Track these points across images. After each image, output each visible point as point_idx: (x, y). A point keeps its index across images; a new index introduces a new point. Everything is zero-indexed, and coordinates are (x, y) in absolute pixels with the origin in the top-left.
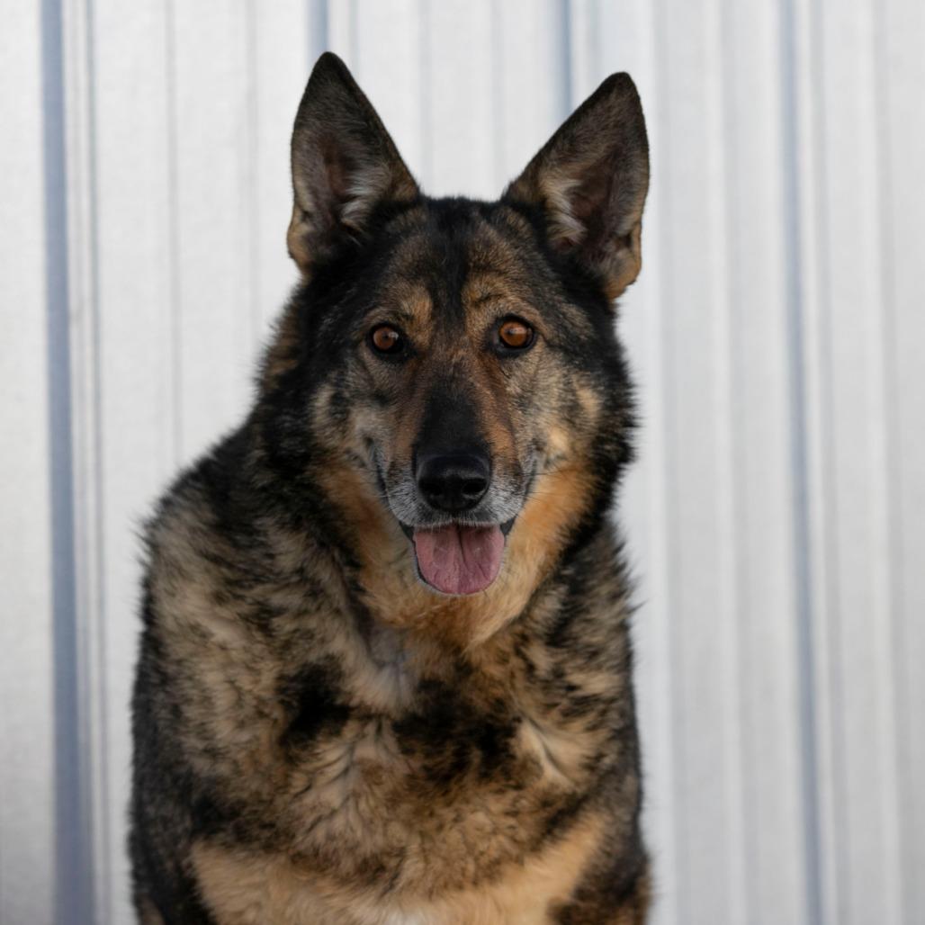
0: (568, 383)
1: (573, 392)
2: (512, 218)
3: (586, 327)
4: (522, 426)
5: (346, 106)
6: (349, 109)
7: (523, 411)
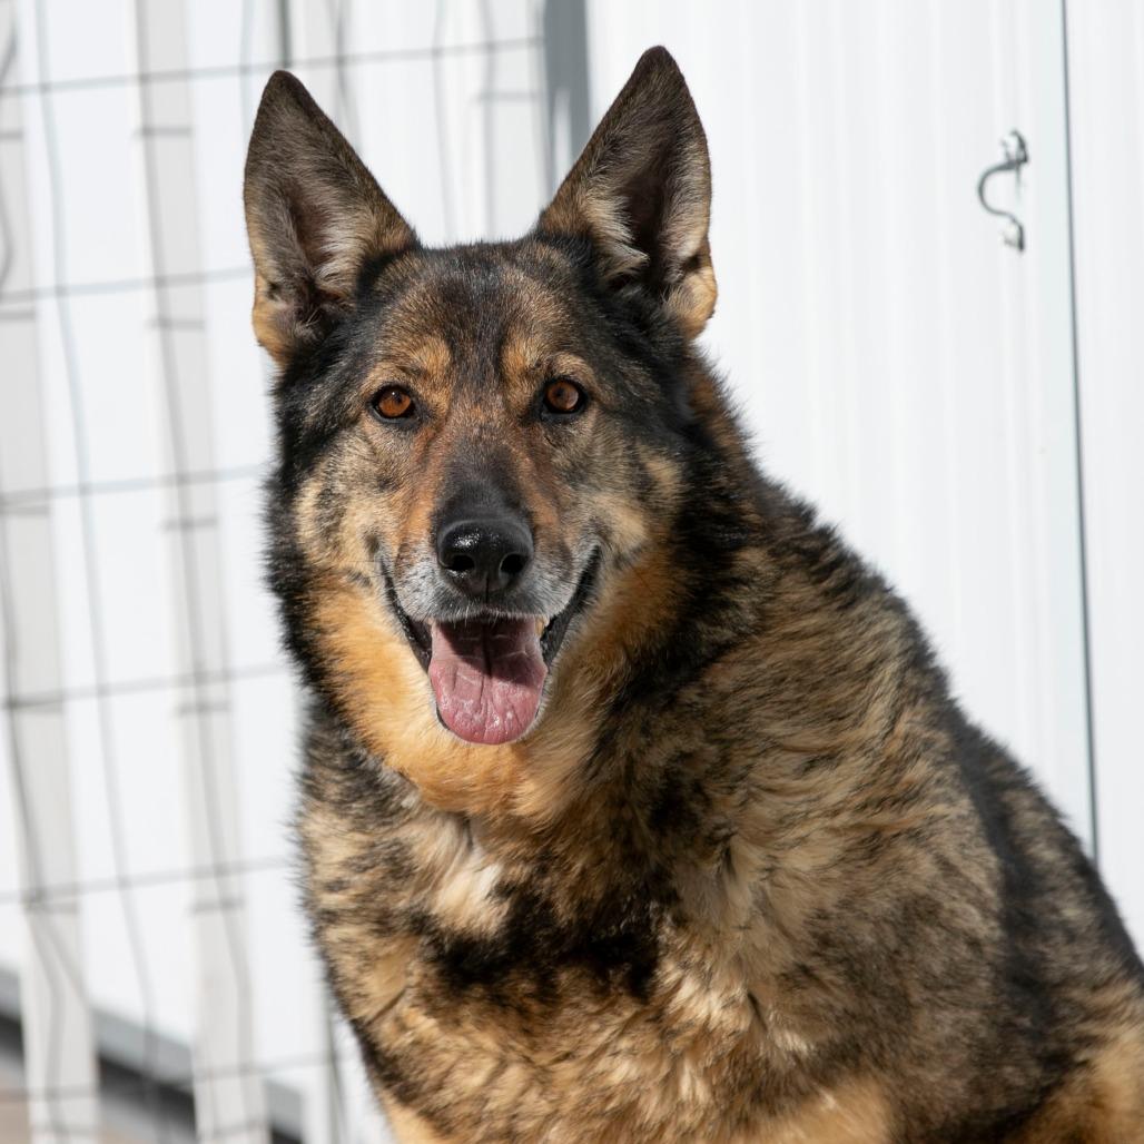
0: (635, 457)
1: (642, 467)
2: (544, 252)
3: (651, 389)
4: (574, 504)
5: (309, 138)
6: (314, 142)
7: (573, 486)
